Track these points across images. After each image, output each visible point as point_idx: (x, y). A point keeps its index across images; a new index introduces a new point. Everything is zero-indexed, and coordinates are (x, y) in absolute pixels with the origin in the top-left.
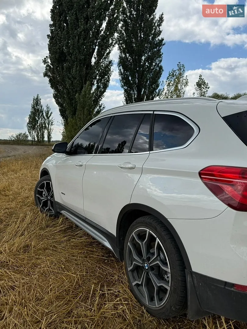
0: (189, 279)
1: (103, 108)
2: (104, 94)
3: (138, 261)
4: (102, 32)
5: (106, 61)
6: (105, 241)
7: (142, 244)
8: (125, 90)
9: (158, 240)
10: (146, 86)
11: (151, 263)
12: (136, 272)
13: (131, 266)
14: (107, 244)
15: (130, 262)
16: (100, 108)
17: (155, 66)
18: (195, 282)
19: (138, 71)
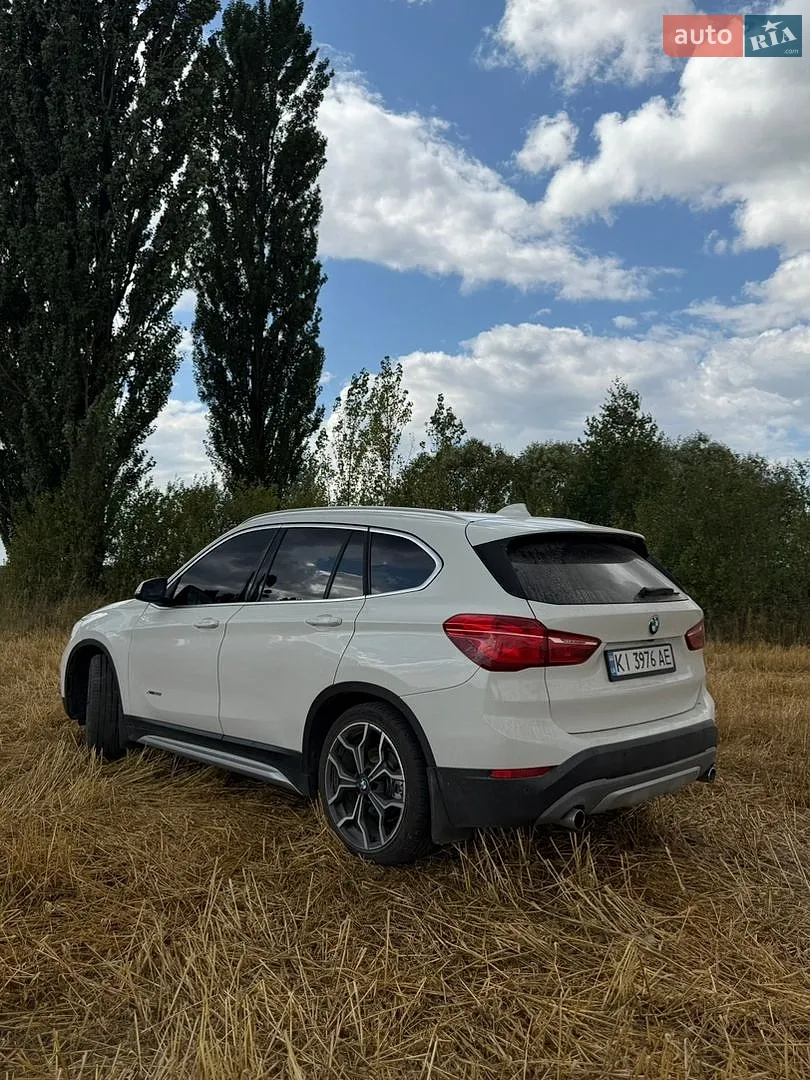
0: (432, 780)
1: (149, 465)
2: (151, 425)
3: (347, 781)
4: (148, 244)
5: (160, 328)
6: (272, 771)
7: (357, 751)
8: (214, 409)
9: (383, 735)
10: (278, 399)
11: (372, 777)
12: (341, 805)
13: (332, 796)
14: (277, 776)
15: (332, 790)
16: (136, 465)
17: (302, 343)
18: (441, 781)
19: (253, 355)
